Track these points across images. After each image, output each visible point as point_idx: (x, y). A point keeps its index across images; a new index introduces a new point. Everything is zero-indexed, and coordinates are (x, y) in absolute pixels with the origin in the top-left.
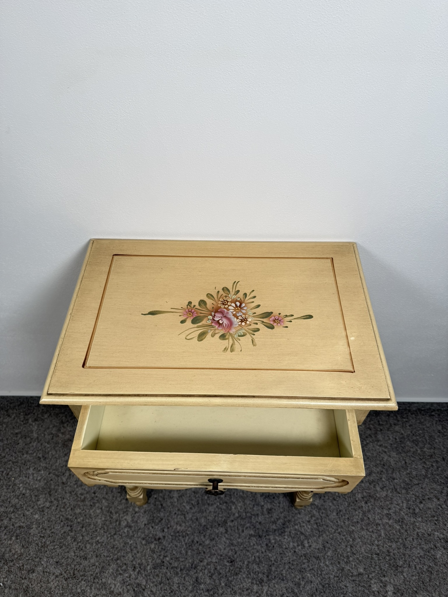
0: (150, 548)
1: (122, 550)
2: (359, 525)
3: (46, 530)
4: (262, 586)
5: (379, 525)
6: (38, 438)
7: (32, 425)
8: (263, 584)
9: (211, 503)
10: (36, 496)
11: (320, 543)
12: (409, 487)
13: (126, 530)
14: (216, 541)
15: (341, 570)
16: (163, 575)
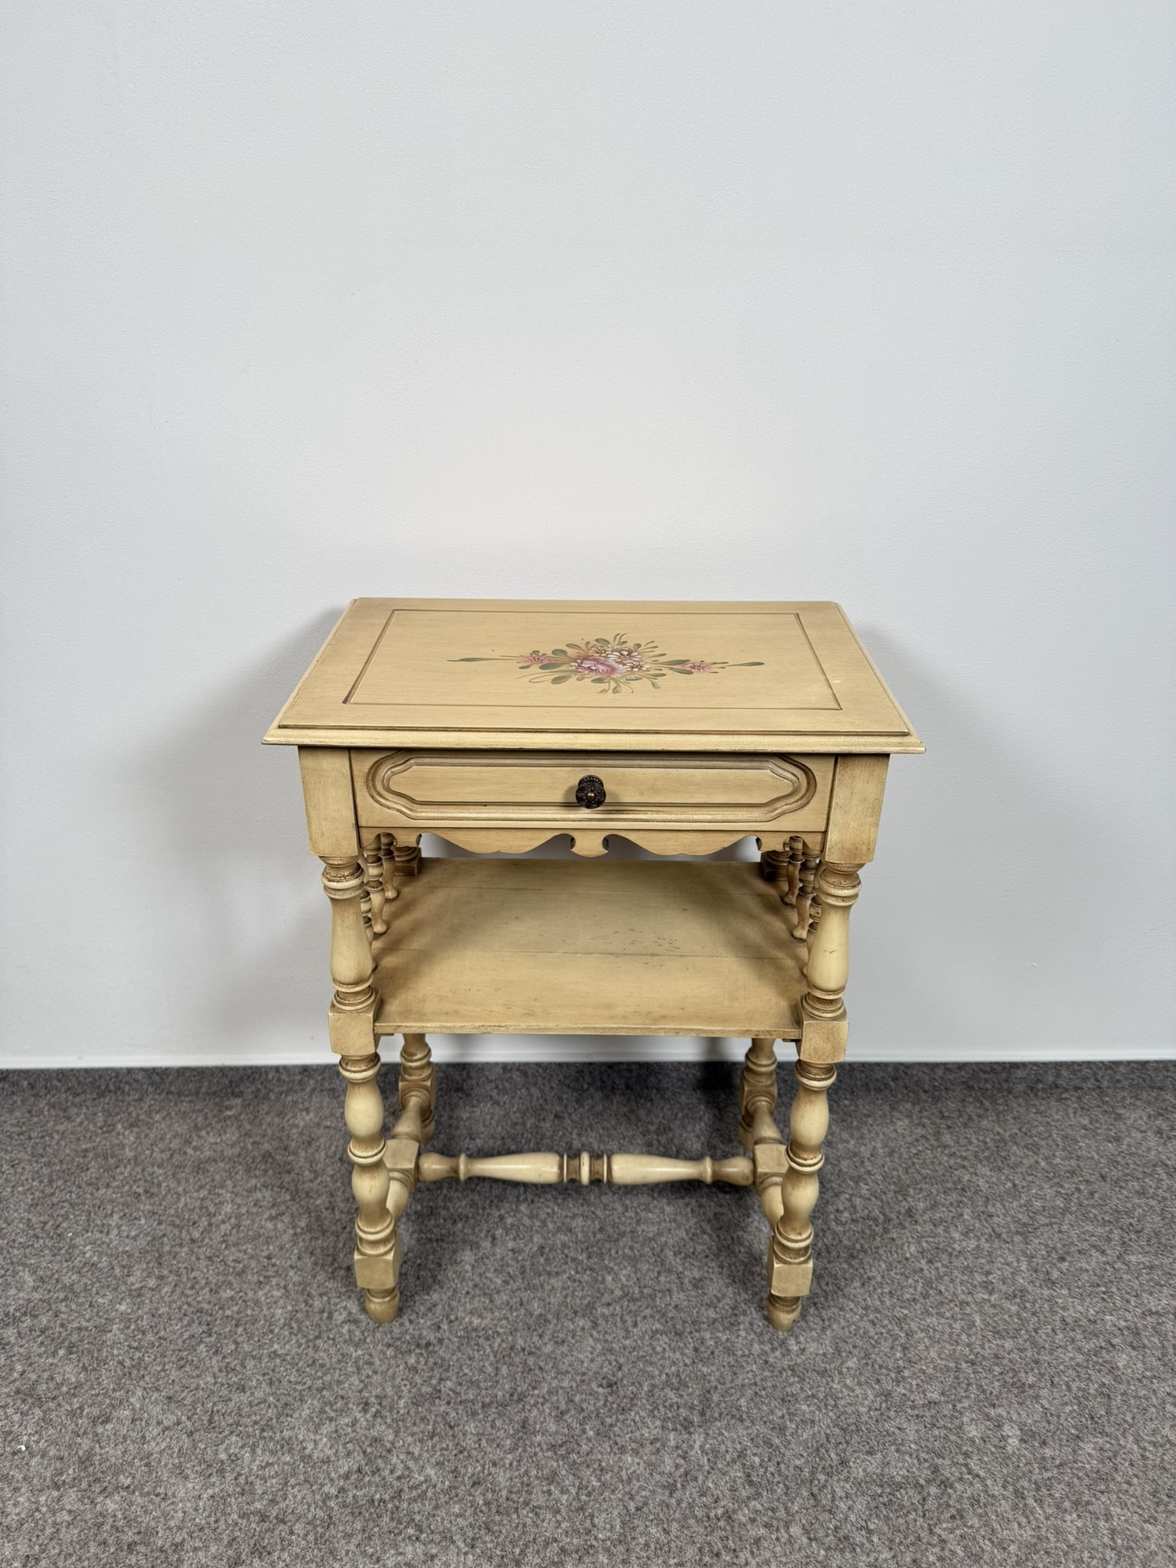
0: (406, 1363)
1: (334, 1369)
2: (919, 1305)
3: (144, 1333)
4: (690, 1433)
5: (967, 1304)
6: (136, 1158)
7: (123, 1135)
8: (692, 1430)
9: (555, 1270)
10: (124, 1267)
11: (827, 1342)
12: (1030, 1230)
13: (345, 1329)
14: (569, 1346)
15: (885, 1396)
16: (439, 1419)
